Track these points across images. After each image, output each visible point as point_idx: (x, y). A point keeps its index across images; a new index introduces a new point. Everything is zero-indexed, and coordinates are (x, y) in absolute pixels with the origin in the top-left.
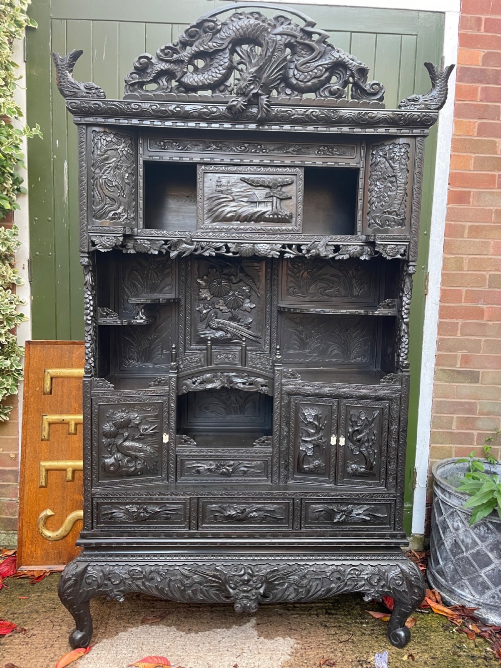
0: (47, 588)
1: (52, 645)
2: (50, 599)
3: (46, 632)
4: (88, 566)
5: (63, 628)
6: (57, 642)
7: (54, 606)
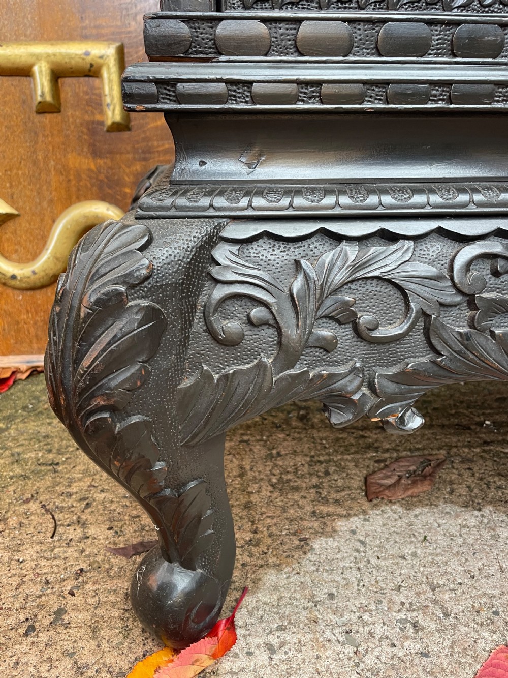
0: (25, 408)
1: (60, 612)
2: (35, 437)
3: (29, 553)
4: (213, 240)
5: (92, 531)
6: (78, 600)
7: (51, 456)
